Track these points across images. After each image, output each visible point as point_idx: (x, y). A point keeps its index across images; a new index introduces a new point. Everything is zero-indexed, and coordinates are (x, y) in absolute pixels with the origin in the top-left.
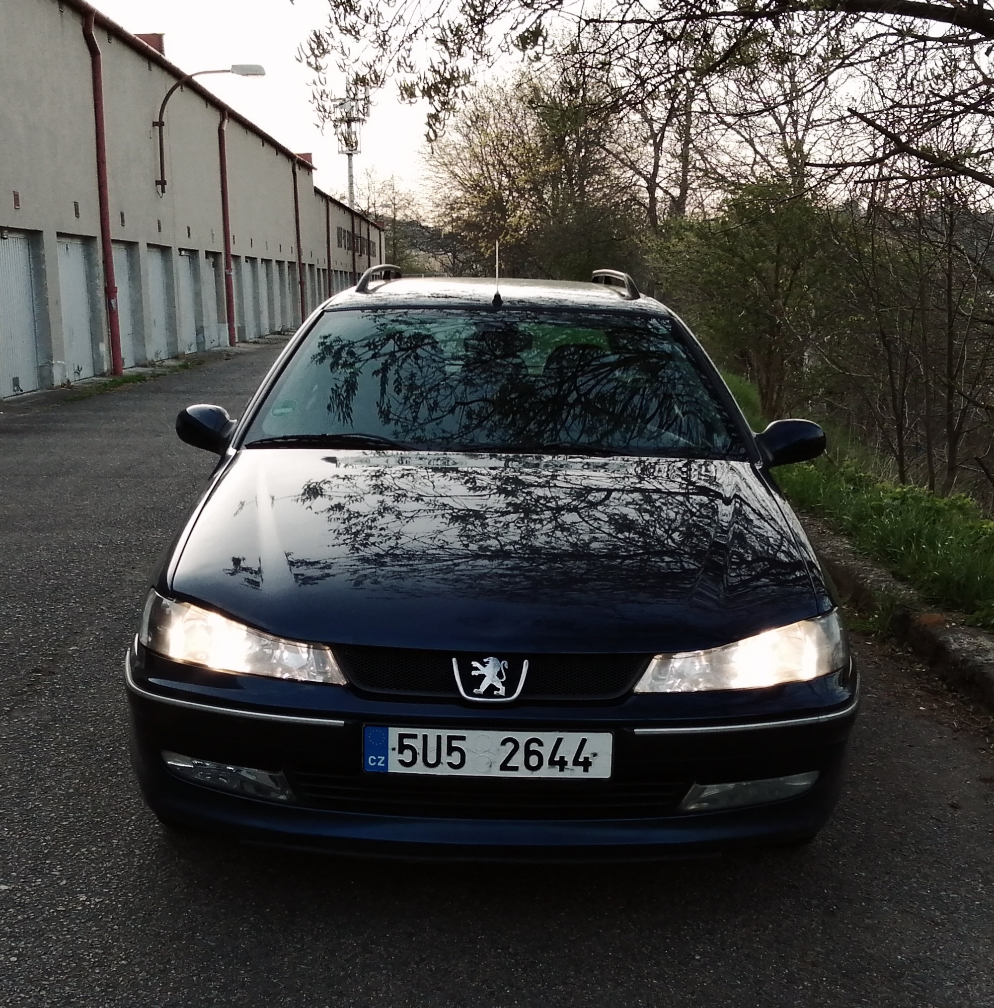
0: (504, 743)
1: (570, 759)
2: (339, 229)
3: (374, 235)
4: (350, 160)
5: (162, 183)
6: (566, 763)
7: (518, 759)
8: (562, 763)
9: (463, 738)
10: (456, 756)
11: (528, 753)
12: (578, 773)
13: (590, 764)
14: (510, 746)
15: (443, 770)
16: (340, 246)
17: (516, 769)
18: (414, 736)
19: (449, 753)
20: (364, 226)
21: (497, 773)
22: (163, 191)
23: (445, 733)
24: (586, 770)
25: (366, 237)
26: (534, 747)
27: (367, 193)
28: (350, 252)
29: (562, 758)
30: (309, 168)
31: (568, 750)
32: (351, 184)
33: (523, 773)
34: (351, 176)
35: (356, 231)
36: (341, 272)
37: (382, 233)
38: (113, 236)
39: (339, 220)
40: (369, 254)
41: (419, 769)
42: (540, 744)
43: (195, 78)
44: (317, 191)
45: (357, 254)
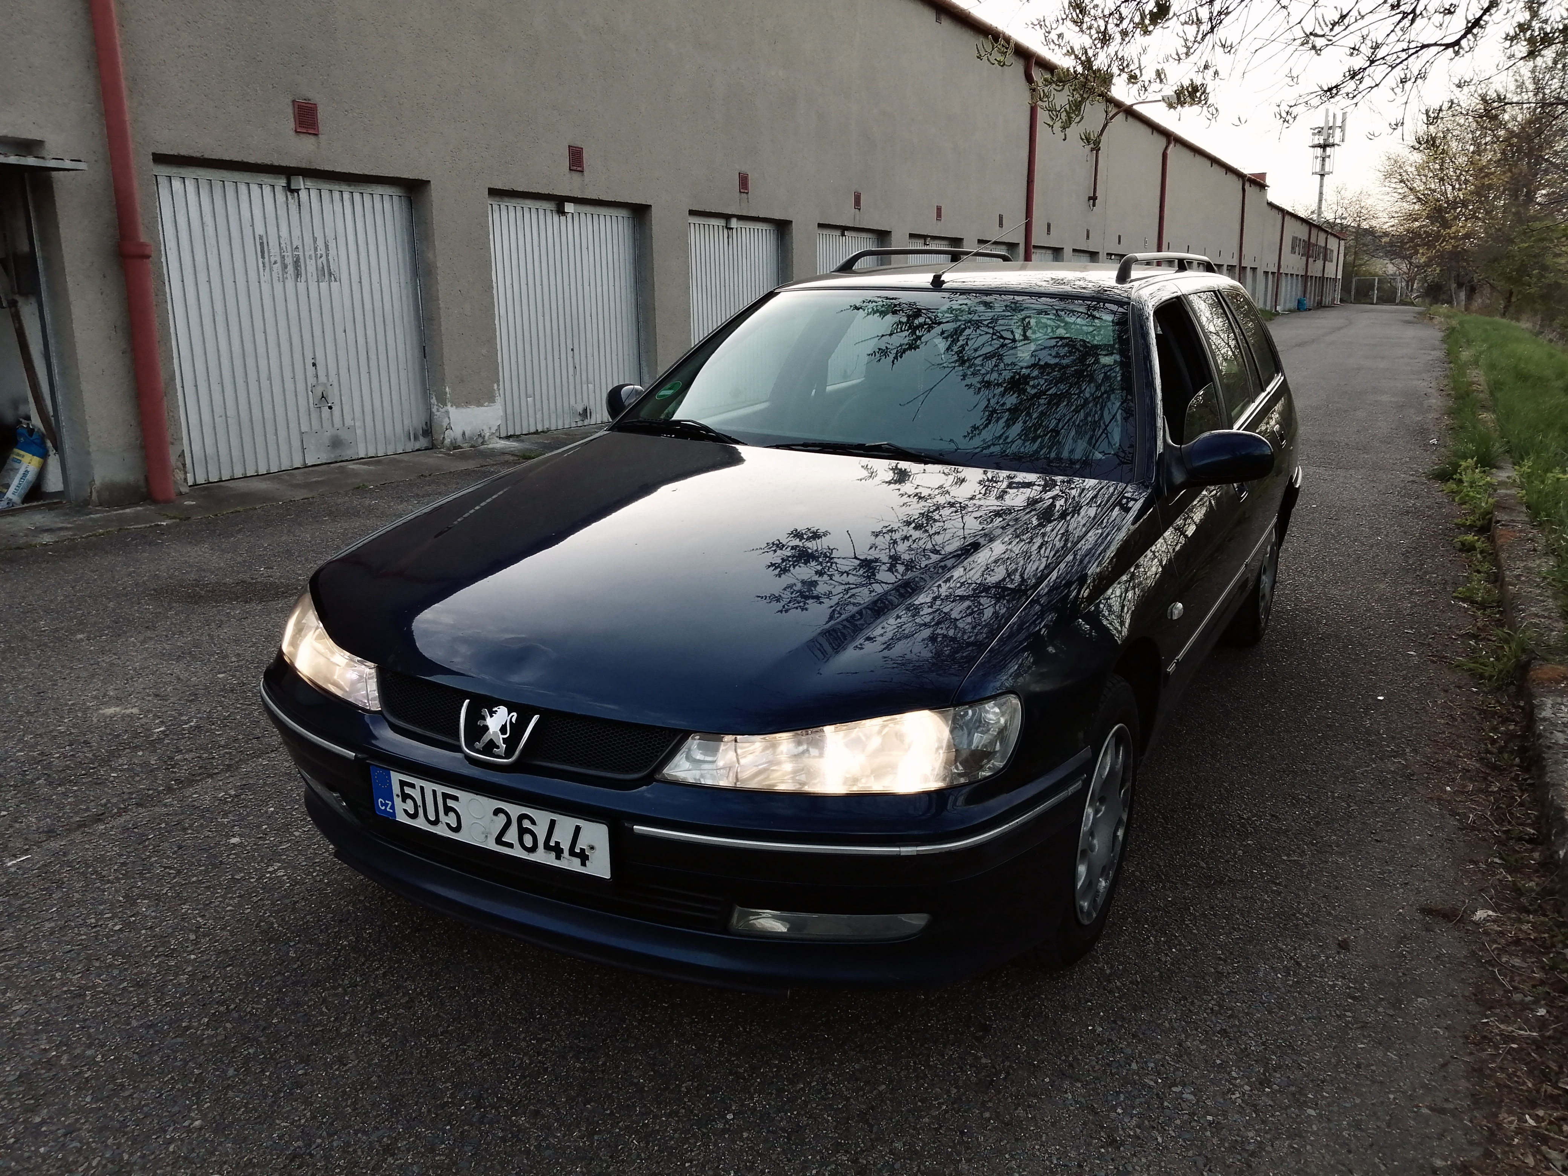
0: (497, 812)
1: (565, 846)
2: (1295, 239)
3: (1333, 243)
4: (1322, 179)
5: (1093, 198)
6: (562, 851)
7: (512, 836)
8: (558, 851)
9: (456, 799)
10: (452, 820)
11: (522, 831)
12: (573, 865)
13: (587, 857)
14: (502, 818)
15: (441, 830)
16: (1293, 251)
17: (511, 846)
18: (412, 786)
19: (446, 814)
20: (1322, 236)
21: (492, 846)
22: (1094, 205)
23: (441, 789)
24: (583, 864)
25: (1323, 245)
26: (526, 824)
27: (1335, 207)
28: (1304, 258)
29: (557, 843)
30: (1262, 186)
31: (563, 836)
32: (1320, 201)
33: (518, 852)
34: (1321, 193)
35: (1313, 240)
36: (1292, 275)
37: (1342, 242)
38: (1034, 242)
39: (1294, 230)
40: (1325, 260)
41: (420, 823)
42: (533, 822)
43: (1135, 107)
44: (1271, 205)
45: (1311, 260)
